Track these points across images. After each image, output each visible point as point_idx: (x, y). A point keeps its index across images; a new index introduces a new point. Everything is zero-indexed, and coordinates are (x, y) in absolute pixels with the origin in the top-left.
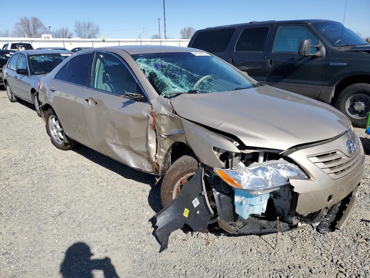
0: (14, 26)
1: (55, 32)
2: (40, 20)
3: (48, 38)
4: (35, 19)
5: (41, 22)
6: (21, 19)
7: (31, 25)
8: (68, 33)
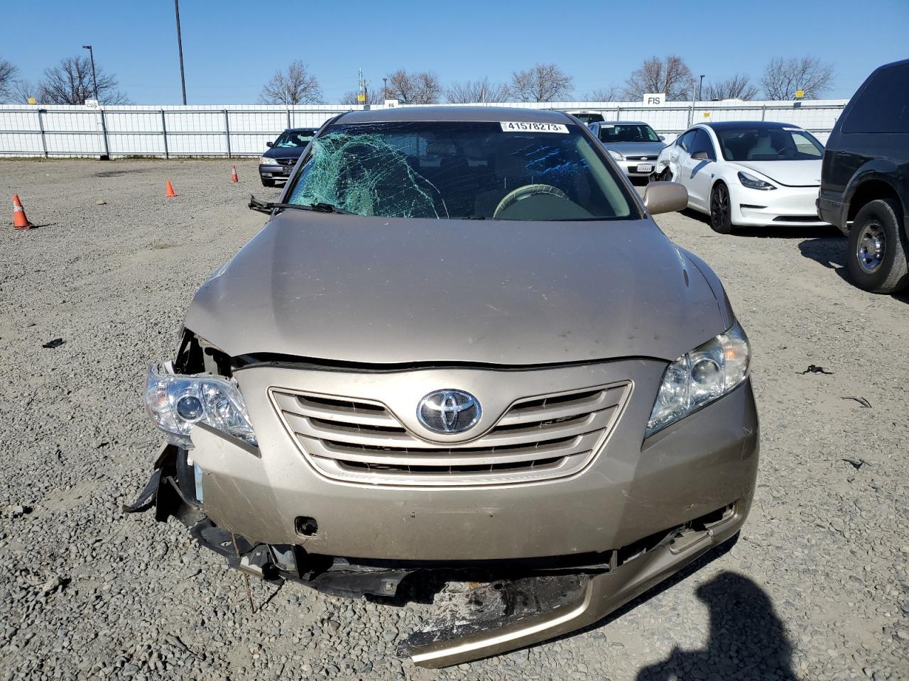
0: (629, 79)
1: (714, 87)
2: (685, 63)
3: (657, 101)
4: (675, 61)
5: (685, 68)
6: (645, 63)
7: (663, 75)
8: (746, 88)
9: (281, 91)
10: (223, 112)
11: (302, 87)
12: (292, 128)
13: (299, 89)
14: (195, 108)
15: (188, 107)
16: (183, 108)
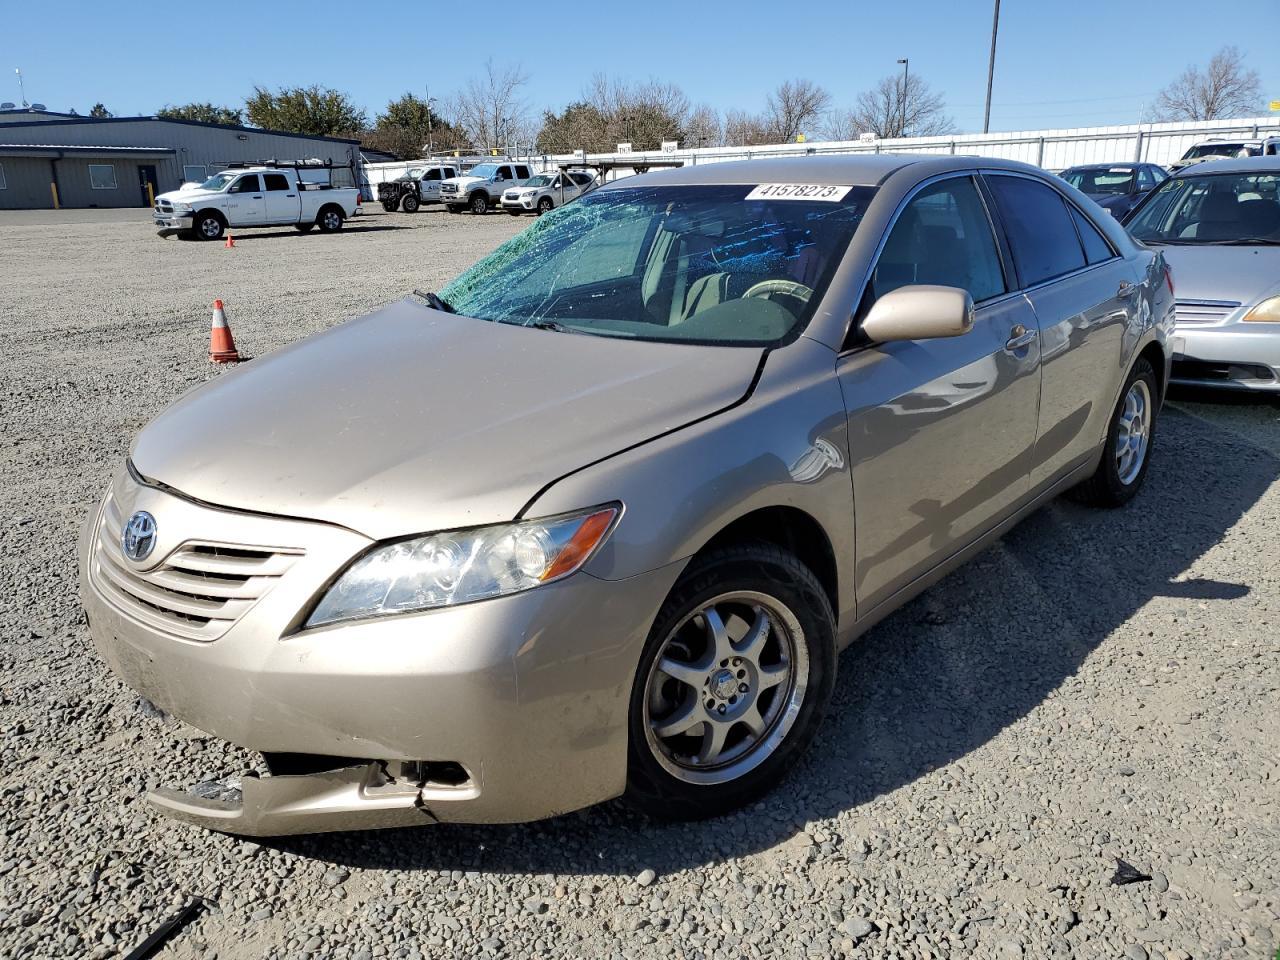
9: (1189, 99)
10: (1036, 140)
11: (1230, 89)
12: (1142, 161)
13: (1223, 93)
14: (998, 136)
15: (989, 137)
16: (982, 137)
